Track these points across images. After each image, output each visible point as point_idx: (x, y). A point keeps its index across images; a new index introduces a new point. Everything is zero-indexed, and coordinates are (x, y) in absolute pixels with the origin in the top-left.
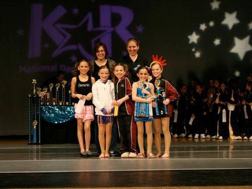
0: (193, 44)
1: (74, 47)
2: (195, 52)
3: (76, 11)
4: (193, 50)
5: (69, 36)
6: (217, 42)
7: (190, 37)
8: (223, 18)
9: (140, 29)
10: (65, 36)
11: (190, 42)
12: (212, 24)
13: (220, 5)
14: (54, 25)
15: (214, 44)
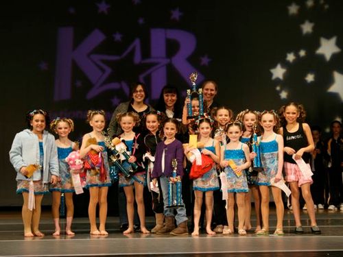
0: (278, 81)
1: (115, 86)
2: (280, 91)
3: (118, 37)
4: (278, 88)
5: (109, 70)
6: (310, 78)
7: (273, 71)
8: (318, 45)
9: (205, 60)
10: (103, 71)
11: (274, 77)
12: (302, 53)
13: (314, 28)
14: (89, 55)
15: (306, 81)
